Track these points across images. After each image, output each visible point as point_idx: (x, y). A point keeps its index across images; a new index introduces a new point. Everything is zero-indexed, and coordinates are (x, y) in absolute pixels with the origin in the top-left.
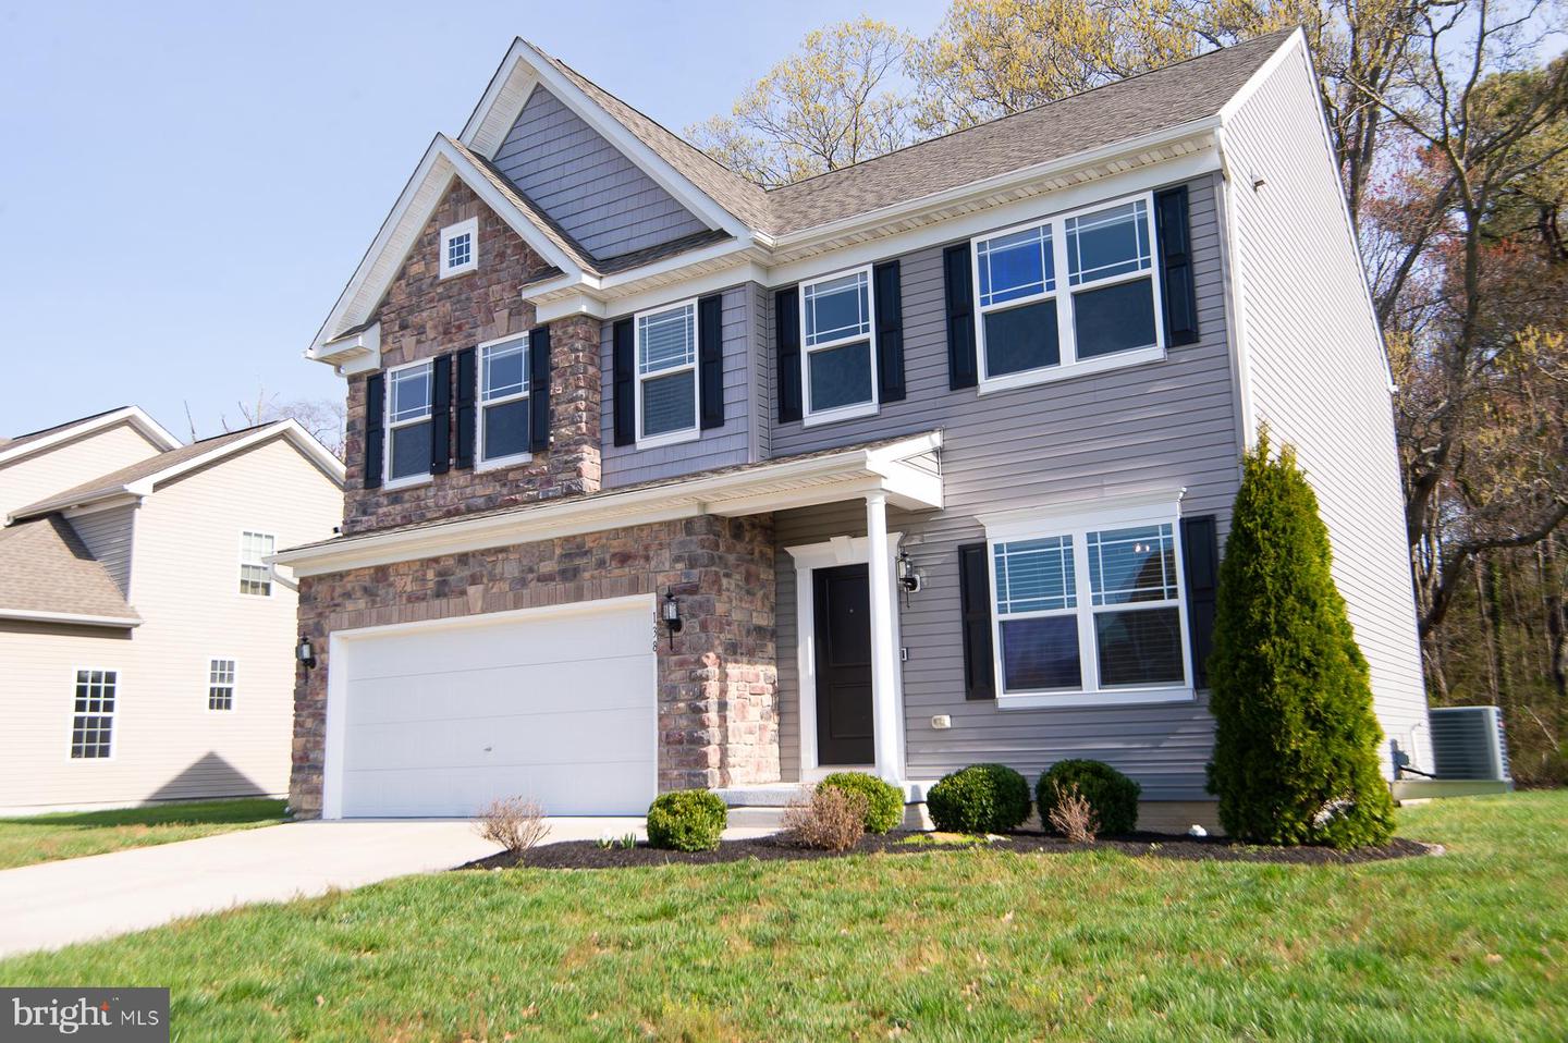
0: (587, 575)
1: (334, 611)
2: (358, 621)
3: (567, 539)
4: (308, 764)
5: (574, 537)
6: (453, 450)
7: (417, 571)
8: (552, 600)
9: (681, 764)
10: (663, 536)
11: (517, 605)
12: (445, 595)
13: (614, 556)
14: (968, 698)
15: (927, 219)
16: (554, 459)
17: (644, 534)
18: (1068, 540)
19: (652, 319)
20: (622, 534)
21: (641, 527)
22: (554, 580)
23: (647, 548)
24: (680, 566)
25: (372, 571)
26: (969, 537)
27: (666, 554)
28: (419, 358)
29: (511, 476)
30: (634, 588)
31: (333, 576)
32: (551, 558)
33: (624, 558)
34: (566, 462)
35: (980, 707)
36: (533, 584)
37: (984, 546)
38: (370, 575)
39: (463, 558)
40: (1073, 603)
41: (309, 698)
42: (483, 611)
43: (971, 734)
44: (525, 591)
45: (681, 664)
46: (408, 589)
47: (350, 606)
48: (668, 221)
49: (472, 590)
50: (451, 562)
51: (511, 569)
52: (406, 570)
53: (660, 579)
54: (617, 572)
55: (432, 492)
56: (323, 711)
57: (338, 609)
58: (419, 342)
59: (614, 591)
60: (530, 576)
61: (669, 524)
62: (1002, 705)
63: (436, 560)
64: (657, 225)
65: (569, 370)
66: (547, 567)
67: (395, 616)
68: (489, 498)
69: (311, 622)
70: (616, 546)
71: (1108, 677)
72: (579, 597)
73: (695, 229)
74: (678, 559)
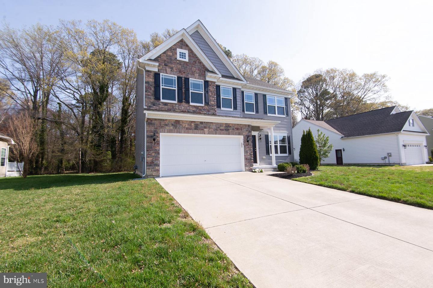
0: (231, 131)
1: (162, 128)
2: (170, 131)
3: (226, 124)
4: (153, 164)
5: (228, 124)
6: (184, 98)
7: (188, 123)
8: (224, 134)
9: (249, 163)
10: (244, 127)
11: (216, 134)
12: (197, 129)
13: (236, 128)
14: (267, 154)
15: (263, 90)
16: (210, 107)
17: (241, 126)
18: (277, 136)
19: (223, 87)
20: (237, 125)
21: (241, 124)
22: (223, 130)
23: (241, 128)
24: (247, 132)
25: (174, 121)
26: (267, 134)
27: (245, 130)
28: (171, 74)
29: (199, 108)
30: (239, 134)
31: (161, 120)
32: (223, 126)
33: (237, 129)
34: (213, 108)
35: (268, 156)
36: (219, 130)
37: (268, 135)
38: (174, 122)
39: (201, 123)
40: (277, 144)
41: (153, 148)
42: (208, 134)
43: (267, 159)
44: (218, 132)
45: (248, 147)
46: (187, 126)
47: (167, 128)
48: (226, 72)
49: (205, 130)
50: (199, 123)
51: (214, 127)
52: (186, 122)
53: (244, 133)
54: (237, 131)
55: (177, 106)
56: (159, 152)
57: (163, 128)
58: (171, 71)
59: (236, 134)
60: (219, 129)
61: (245, 125)
62: (270, 156)
63: (194, 122)
64: (224, 71)
65: (213, 91)
66: (222, 128)
67: (183, 132)
68: (194, 111)
69: (152, 130)
70: (236, 127)
71: (280, 153)
72: (229, 134)
73: (232, 76)
74: (247, 131)
